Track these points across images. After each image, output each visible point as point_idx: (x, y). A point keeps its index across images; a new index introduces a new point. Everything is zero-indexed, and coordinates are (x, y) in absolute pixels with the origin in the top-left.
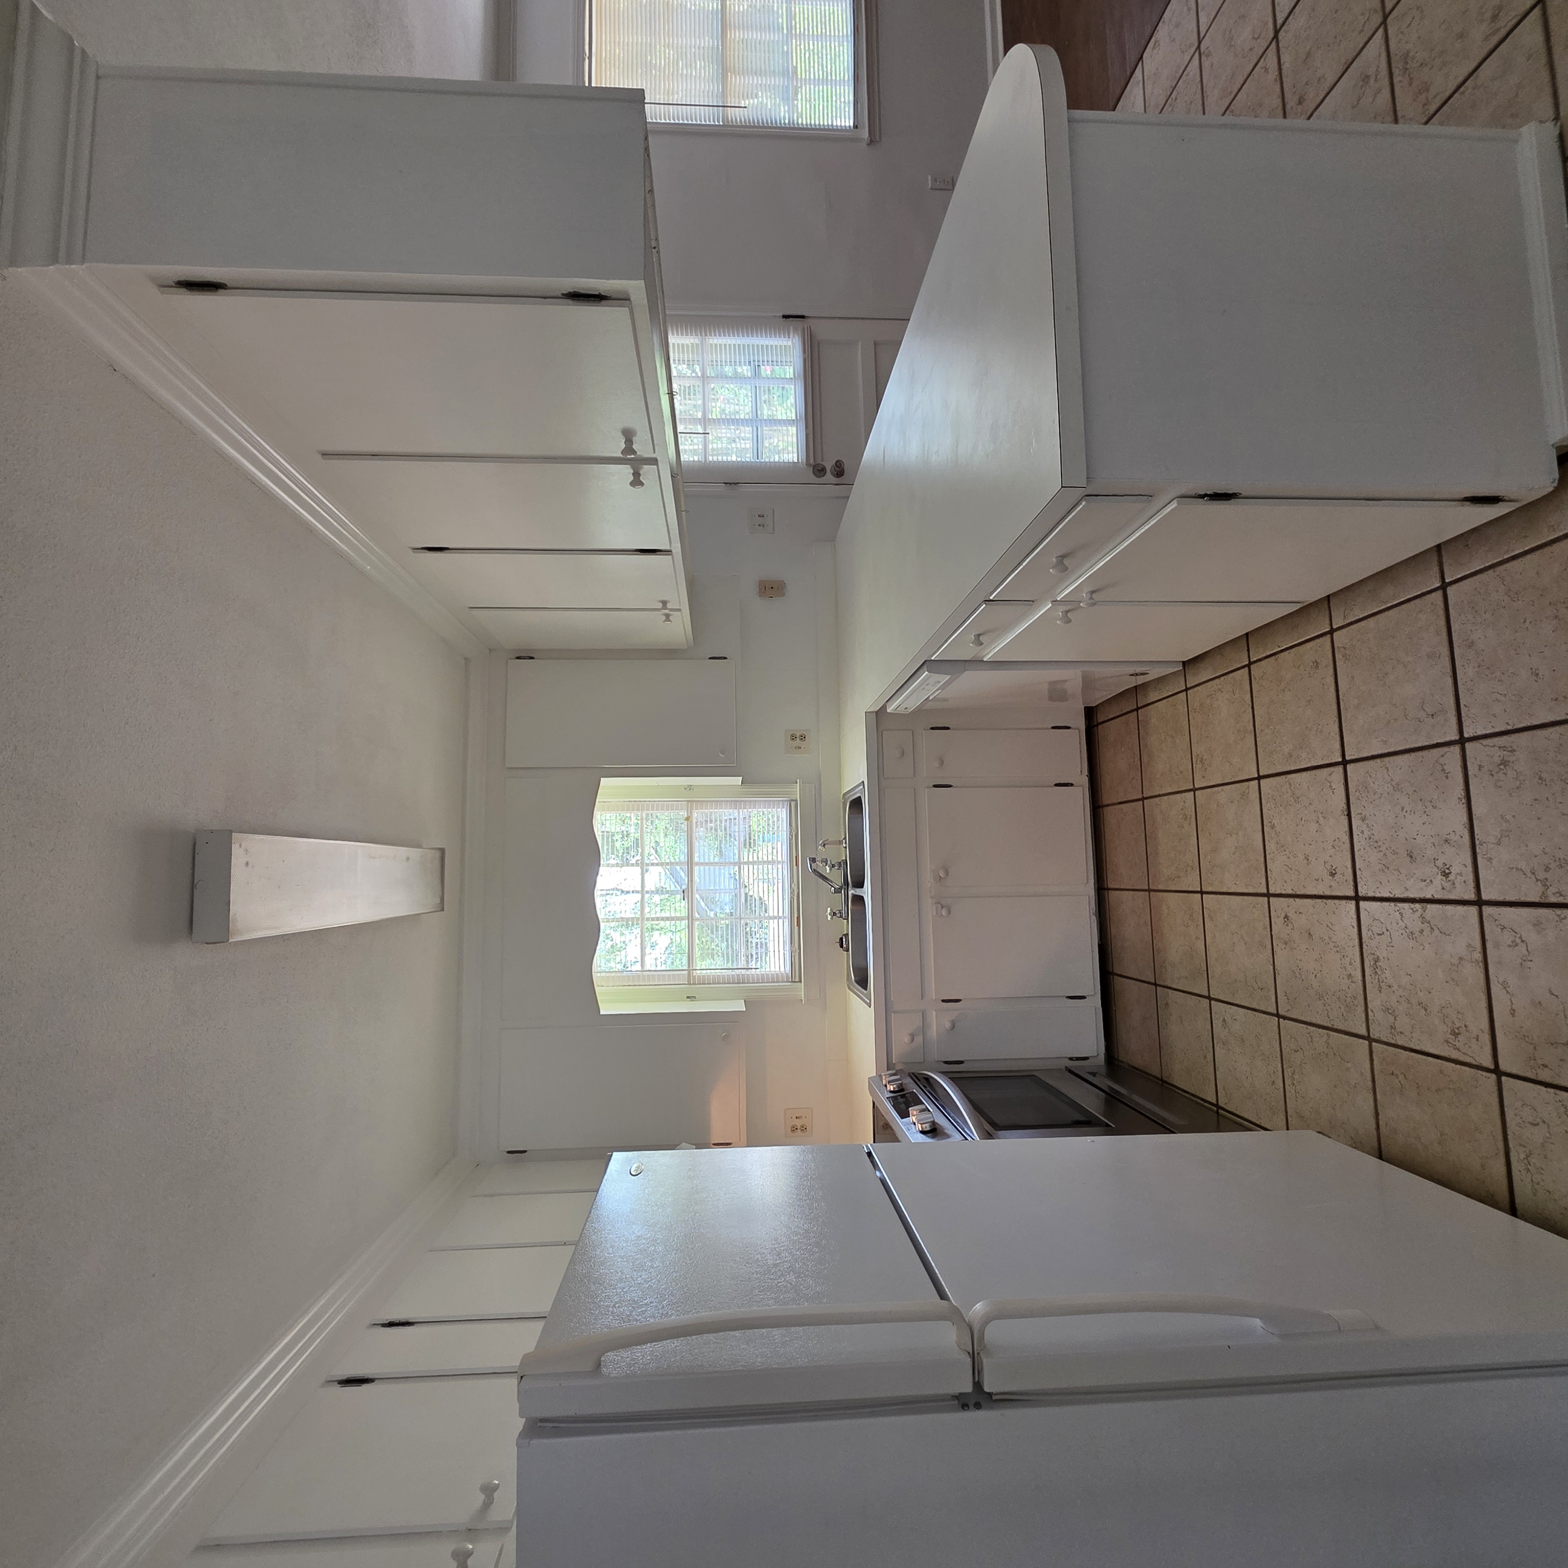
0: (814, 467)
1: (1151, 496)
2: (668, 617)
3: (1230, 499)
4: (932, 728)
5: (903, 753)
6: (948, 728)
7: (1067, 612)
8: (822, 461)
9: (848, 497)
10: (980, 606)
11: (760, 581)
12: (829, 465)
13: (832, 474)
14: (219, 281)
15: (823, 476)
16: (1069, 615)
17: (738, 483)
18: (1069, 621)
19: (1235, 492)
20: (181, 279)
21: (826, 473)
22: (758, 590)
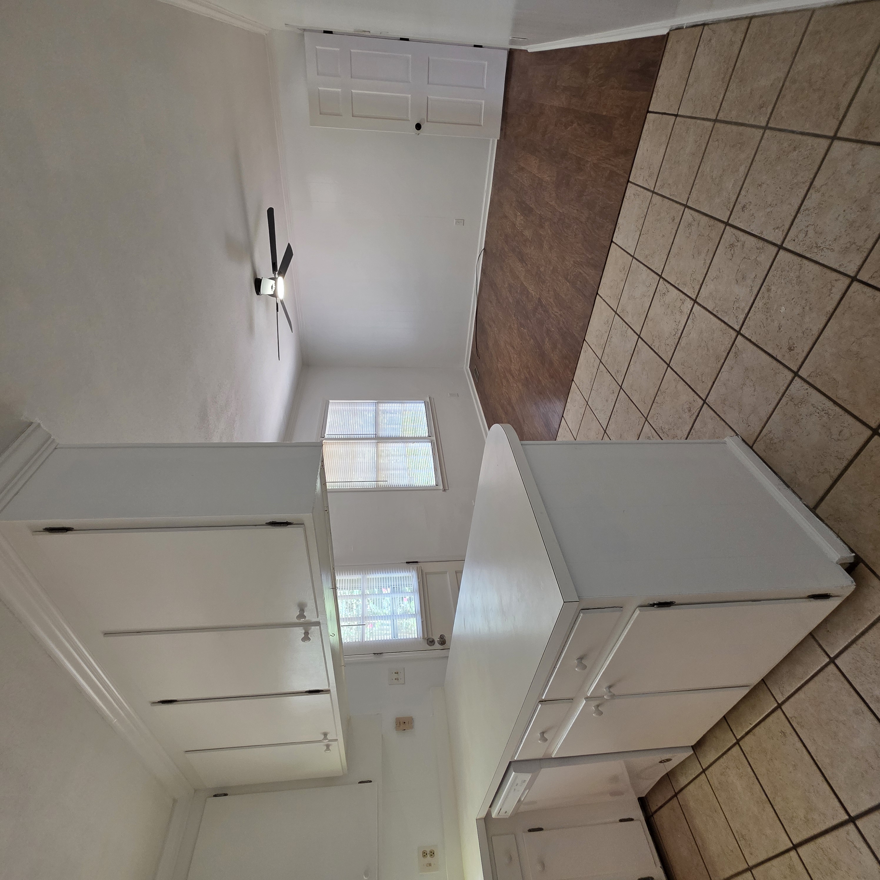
0: (428, 640)
1: (622, 607)
2: (328, 746)
3: (670, 606)
4: (530, 831)
5: (511, 858)
6: (540, 829)
7: (598, 706)
8: (432, 635)
9: (448, 657)
10: (537, 706)
11: (396, 718)
12: (437, 639)
13: (439, 643)
14: (69, 527)
15: (434, 645)
16: (600, 708)
17: (382, 653)
18: (601, 713)
19: (671, 601)
20: (46, 527)
21: (435, 643)
22: (395, 726)
